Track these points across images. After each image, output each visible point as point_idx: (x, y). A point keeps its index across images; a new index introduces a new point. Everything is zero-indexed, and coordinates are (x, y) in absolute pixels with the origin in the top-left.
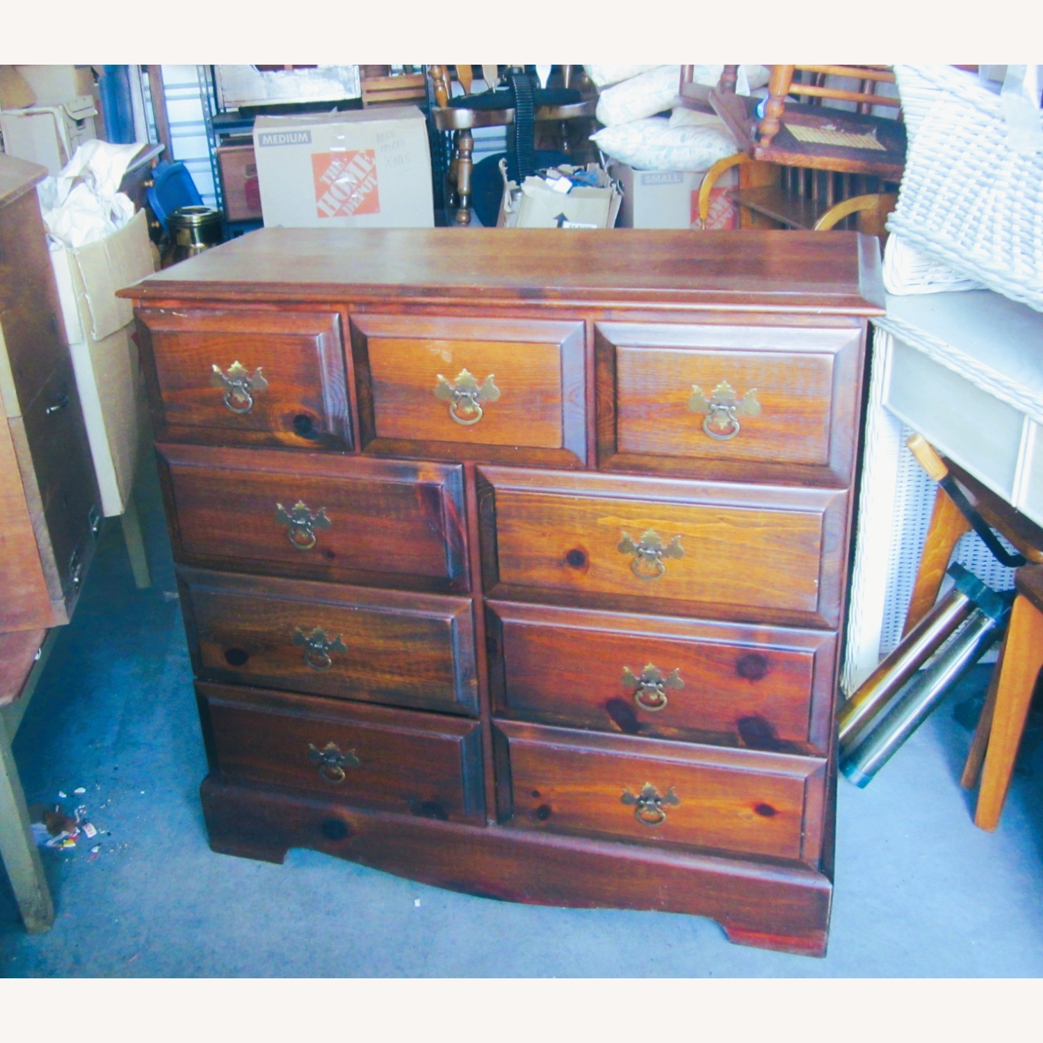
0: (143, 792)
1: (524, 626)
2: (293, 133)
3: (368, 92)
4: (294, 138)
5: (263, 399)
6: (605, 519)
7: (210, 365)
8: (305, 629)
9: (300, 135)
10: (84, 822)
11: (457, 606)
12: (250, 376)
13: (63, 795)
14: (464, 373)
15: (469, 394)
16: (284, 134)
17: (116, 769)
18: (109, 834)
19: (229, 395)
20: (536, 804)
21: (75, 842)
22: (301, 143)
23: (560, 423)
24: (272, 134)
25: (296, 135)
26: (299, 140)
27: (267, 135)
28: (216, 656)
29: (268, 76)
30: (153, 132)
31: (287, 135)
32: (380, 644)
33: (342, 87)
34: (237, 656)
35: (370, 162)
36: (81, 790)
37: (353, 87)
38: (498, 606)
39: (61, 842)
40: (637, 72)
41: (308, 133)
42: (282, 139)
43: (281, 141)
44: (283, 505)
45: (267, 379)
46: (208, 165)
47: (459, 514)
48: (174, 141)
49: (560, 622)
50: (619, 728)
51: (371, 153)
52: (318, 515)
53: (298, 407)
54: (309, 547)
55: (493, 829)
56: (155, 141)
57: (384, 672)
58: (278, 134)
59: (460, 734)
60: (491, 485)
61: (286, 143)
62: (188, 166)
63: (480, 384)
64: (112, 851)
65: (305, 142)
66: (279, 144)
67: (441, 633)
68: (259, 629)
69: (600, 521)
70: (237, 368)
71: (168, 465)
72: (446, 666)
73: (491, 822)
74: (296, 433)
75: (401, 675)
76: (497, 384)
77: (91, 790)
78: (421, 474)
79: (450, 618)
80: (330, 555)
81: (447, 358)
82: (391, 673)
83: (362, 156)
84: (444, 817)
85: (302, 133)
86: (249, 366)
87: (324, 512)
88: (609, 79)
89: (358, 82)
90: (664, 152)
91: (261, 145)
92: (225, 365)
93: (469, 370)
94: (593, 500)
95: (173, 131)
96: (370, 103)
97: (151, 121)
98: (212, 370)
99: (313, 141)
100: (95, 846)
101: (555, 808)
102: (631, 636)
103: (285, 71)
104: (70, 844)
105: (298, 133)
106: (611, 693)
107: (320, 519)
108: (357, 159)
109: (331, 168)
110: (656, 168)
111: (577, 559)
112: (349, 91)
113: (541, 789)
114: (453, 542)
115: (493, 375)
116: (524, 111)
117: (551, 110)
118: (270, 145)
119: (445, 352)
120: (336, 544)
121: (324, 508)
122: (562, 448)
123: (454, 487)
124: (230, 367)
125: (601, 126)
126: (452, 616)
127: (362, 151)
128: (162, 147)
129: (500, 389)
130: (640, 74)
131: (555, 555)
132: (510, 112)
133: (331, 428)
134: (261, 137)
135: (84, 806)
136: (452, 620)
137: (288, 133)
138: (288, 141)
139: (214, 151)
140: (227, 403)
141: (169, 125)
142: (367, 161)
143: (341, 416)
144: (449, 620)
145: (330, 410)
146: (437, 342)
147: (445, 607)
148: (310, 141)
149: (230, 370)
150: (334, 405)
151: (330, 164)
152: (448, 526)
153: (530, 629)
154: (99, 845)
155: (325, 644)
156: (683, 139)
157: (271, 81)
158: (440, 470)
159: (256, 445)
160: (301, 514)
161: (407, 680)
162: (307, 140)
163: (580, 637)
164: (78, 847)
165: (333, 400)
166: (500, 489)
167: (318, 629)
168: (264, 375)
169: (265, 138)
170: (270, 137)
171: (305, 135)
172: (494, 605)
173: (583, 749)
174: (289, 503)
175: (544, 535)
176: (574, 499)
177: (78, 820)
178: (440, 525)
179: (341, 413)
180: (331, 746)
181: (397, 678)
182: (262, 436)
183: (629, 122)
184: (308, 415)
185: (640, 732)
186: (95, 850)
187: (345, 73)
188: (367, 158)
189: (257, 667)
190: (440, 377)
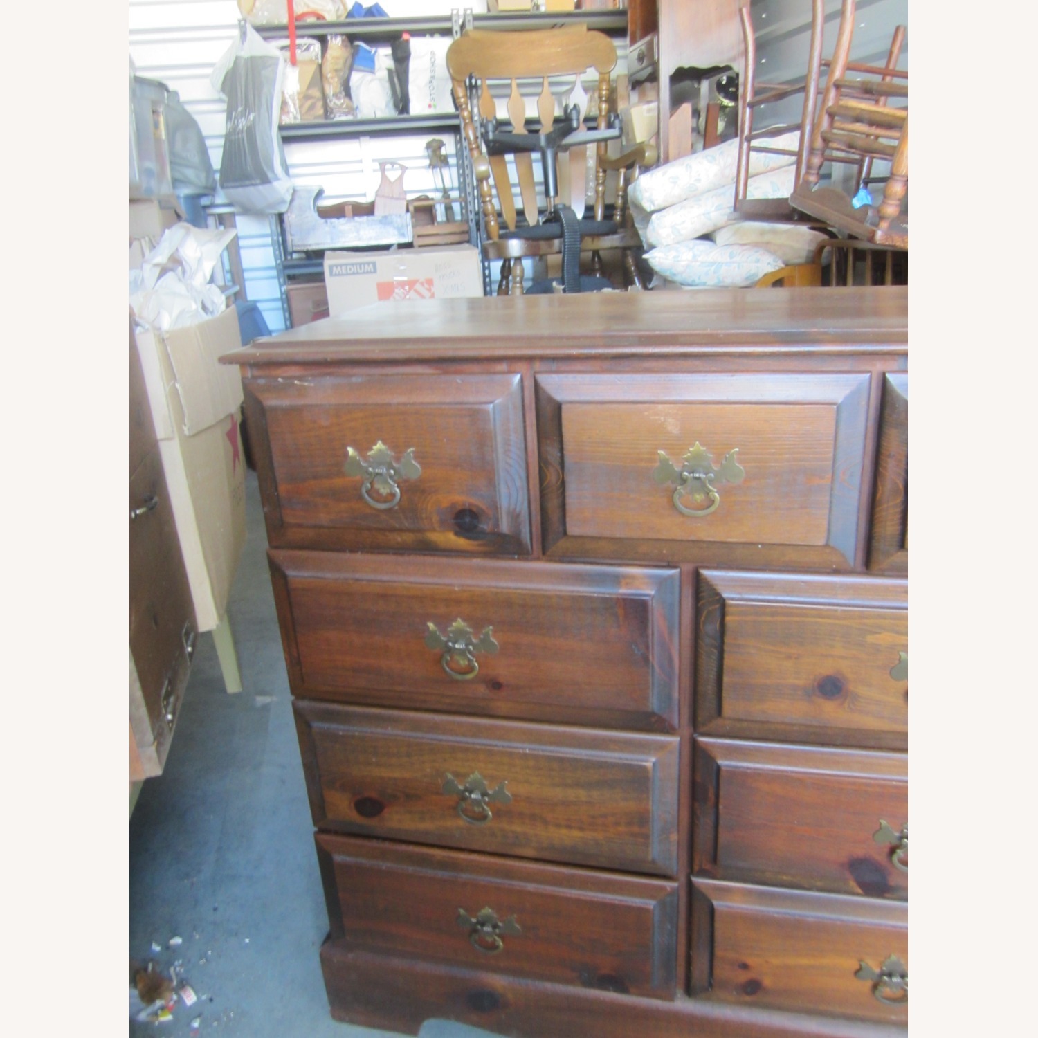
0: (247, 940)
1: (749, 771)
2: (360, 264)
3: (419, 236)
4: (361, 268)
5: (413, 490)
6: (877, 636)
7: (344, 447)
8: (457, 775)
9: (366, 266)
10: (182, 984)
11: (662, 747)
12: (398, 459)
13: (156, 948)
14: (697, 448)
15: (703, 476)
16: (353, 264)
17: (215, 909)
18: (211, 1000)
19: (369, 486)
20: (743, 977)
21: (172, 1014)
22: (367, 272)
23: (826, 511)
24: (341, 265)
25: (362, 266)
26: (366, 270)
27: (337, 266)
28: (342, 806)
29: (331, 223)
30: (229, 276)
31: (355, 267)
32: (558, 793)
33: (396, 232)
34: (370, 806)
35: (429, 290)
36: (177, 941)
37: (405, 232)
38: (713, 745)
39: (156, 1014)
40: (684, 197)
41: (374, 264)
42: (350, 269)
43: (349, 272)
44: (436, 624)
45: (419, 463)
46: (279, 304)
47: (671, 633)
48: (248, 284)
49: (796, 765)
50: (860, 891)
51: (430, 282)
52: (482, 636)
53: (461, 499)
54: (470, 676)
55: (683, 1004)
56: (230, 284)
57: (558, 826)
58: (346, 265)
59: (652, 897)
60: (718, 594)
61: (354, 273)
62: (260, 306)
63: (718, 462)
64: (215, 1024)
65: (371, 272)
66: (347, 274)
67: (638, 779)
68: (397, 774)
69: (870, 639)
70: (380, 450)
71: (285, 577)
72: (642, 819)
73: (680, 993)
74: (457, 534)
75: (581, 829)
76: (742, 461)
77: (188, 939)
78: (624, 583)
79: (649, 761)
80: (496, 685)
81: (673, 427)
82: (569, 827)
83: (422, 284)
84: (623, 990)
85: (368, 264)
86: (397, 447)
87: (490, 633)
88: (659, 202)
89: (410, 228)
90: (713, 268)
91: (331, 274)
92: (363, 448)
93: (703, 444)
94: (862, 612)
95: (246, 275)
96: (420, 246)
97: (227, 267)
98: (347, 453)
99: (378, 271)
100: (196, 1017)
101: (767, 982)
102: (894, 783)
103: (346, 219)
104: (167, 1018)
105: (364, 264)
106: (860, 852)
107: (485, 641)
108: (418, 287)
109: (394, 295)
110: (704, 284)
111: (831, 687)
112: (403, 235)
113: (750, 961)
114: (661, 667)
115: (737, 450)
116: (572, 240)
117: (593, 240)
118: (339, 275)
119: (670, 420)
120: (503, 670)
121: (491, 627)
122: (827, 545)
123: (668, 597)
124: (371, 449)
125: (652, 247)
126: (653, 759)
127: (422, 280)
128: (237, 288)
129: (745, 467)
130: (686, 199)
131: (801, 682)
132: (557, 242)
133: (505, 525)
134: (331, 267)
135: (180, 962)
136: (654, 764)
137: (356, 264)
138: (356, 271)
139: (284, 288)
140: (367, 496)
141: (243, 271)
142: (427, 289)
143: (518, 510)
144: (649, 765)
145: (504, 503)
146: (660, 406)
147: (643, 747)
148: (375, 271)
149: (370, 453)
150: (510, 496)
151: (394, 291)
152: (656, 648)
153: (757, 774)
154: (199, 1015)
155: (484, 794)
156: (731, 256)
157: (334, 227)
158: (651, 577)
159: (401, 550)
160: (460, 634)
161: (589, 835)
162: (372, 270)
163: (821, 784)
164: (176, 1020)
165: (509, 488)
166: (732, 599)
167: (476, 776)
168: (415, 458)
169: (334, 269)
170: (339, 268)
171: (371, 266)
172: (706, 744)
173: (811, 915)
174: (444, 621)
175: (789, 657)
176: (836, 611)
177: (175, 983)
178: (647, 648)
179: (518, 506)
180: (487, 911)
181: (576, 834)
182: (408, 538)
183: (678, 243)
184: (474, 509)
185: (887, 895)
186: (196, 1024)
187: (399, 220)
188: (426, 286)
189: (397, 820)
190: (662, 452)
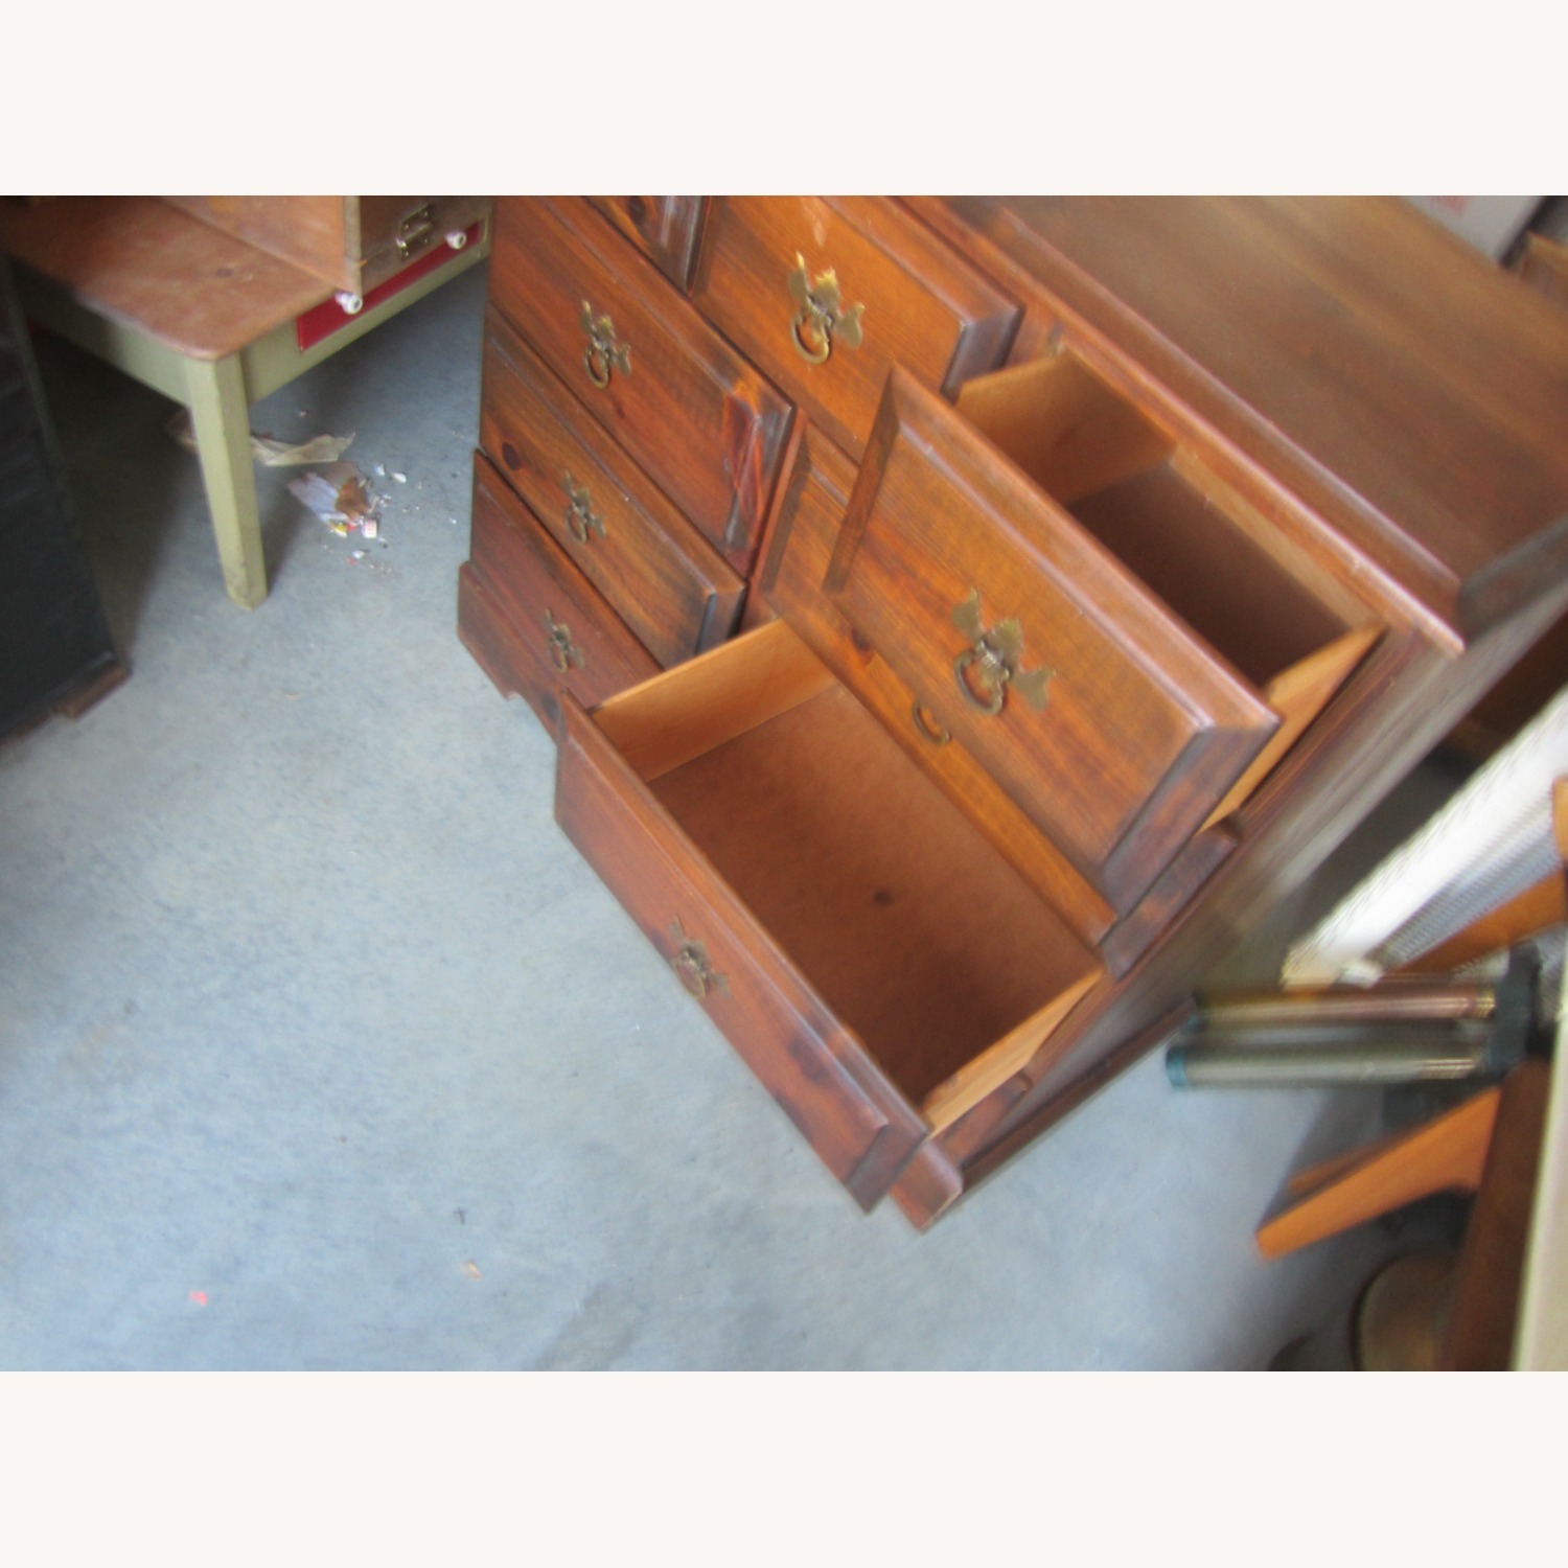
0: (454, 522)
8: (574, 479)
10: (376, 518)
13: (381, 472)
14: (830, 277)
15: (822, 314)
17: (454, 476)
18: (385, 546)
21: (348, 533)
28: (496, 442)
32: (636, 560)
34: (513, 457)
36: (401, 478)
39: (335, 523)
44: (593, 309)
52: (620, 350)
54: (599, 385)
57: (631, 593)
63: (843, 308)
64: (372, 567)
67: (695, 599)
68: (535, 442)
74: (631, 218)
75: (645, 610)
76: (863, 324)
77: (410, 484)
78: (741, 384)
79: (710, 589)
80: (620, 412)
81: (819, 234)
82: (638, 600)
87: (628, 353)
93: (838, 276)
100: (362, 550)
104: (341, 532)
107: (623, 358)
114: (746, 501)
115: (863, 307)
119: (820, 225)
120: (628, 398)
121: (630, 346)
123: (771, 431)
126: (714, 590)
129: (864, 334)
133: (664, 239)
135: (390, 498)
136: (712, 595)
144: (708, 592)
147: (711, 571)
150: (677, 208)
152: (746, 476)
154: (366, 551)
155: (586, 516)
160: (603, 335)
164: (345, 541)
167: (586, 490)
174: (599, 310)
177: (370, 511)
178: (736, 470)
179: (685, 225)
180: (565, 628)
181: (641, 611)
186: (358, 555)
189: (524, 482)
190: (801, 259)
